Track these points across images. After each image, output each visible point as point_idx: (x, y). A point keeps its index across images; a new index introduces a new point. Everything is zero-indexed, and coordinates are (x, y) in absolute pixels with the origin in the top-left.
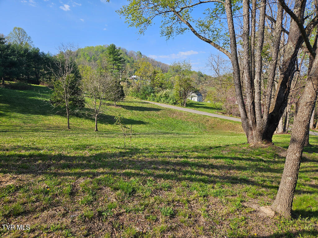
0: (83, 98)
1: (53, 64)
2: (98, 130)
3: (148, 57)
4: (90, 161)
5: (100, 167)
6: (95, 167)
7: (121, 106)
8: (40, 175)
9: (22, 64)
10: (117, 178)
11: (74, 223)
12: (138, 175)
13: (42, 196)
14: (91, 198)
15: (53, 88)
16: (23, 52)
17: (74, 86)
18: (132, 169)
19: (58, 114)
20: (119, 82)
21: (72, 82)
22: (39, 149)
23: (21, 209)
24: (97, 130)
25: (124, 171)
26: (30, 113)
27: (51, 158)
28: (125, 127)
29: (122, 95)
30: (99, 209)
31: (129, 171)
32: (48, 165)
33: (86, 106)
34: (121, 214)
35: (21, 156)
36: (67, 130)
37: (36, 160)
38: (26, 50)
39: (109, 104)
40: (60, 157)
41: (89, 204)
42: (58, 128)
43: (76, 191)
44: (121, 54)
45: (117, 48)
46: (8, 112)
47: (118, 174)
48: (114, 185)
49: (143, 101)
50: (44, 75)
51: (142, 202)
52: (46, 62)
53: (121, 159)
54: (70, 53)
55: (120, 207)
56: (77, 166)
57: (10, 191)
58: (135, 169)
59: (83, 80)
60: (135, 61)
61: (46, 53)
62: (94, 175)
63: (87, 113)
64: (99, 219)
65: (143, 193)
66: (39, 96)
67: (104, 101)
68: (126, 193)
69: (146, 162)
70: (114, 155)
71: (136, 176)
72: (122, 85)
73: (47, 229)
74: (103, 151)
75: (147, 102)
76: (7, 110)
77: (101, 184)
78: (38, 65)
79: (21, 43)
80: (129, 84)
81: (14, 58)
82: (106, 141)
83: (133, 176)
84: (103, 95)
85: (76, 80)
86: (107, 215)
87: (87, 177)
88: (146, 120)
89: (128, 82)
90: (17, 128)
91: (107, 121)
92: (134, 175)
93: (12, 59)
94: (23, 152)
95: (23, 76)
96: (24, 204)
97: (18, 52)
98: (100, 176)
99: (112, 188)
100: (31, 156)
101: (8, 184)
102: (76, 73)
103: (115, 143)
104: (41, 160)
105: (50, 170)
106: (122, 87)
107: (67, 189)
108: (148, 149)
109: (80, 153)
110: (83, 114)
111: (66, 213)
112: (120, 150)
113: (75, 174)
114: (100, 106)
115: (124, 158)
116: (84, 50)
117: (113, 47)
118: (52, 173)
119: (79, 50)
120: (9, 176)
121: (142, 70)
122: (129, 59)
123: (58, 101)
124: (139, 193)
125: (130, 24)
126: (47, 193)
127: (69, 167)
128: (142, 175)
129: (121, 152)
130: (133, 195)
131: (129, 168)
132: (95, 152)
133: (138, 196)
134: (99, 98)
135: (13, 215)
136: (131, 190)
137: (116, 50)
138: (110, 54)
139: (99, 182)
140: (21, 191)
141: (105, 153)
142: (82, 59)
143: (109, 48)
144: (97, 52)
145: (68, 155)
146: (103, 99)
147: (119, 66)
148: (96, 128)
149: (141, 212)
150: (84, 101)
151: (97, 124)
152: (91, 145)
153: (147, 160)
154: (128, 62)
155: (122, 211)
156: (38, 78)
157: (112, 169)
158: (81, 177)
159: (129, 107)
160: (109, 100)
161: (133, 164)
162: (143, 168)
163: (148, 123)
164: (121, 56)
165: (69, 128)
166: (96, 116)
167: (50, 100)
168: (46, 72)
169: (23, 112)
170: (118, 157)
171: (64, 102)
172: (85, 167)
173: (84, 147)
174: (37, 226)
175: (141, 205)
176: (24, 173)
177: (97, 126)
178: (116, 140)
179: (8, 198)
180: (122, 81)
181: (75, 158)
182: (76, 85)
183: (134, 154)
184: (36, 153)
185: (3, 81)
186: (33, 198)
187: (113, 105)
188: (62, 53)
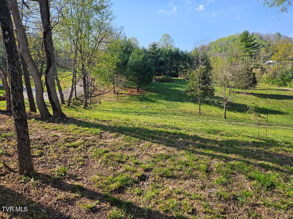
0: (213, 87)
1: (189, 60)
2: (227, 117)
3: (289, 37)
4: (222, 146)
5: (232, 153)
6: (227, 152)
7: (253, 94)
8: (182, 150)
9: (167, 62)
10: (251, 167)
11: (211, 197)
12: (277, 170)
13: (184, 168)
14: (224, 180)
15: (188, 79)
16: (168, 53)
17: (205, 77)
18: (270, 161)
19: (192, 101)
20: (252, 69)
21: (204, 73)
22: (180, 129)
23: (170, 173)
24: (225, 117)
25: (259, 162)
26: (171, 100)
27: (188, 137)
28: (259, 116)
29: (255, 82)
30: (233, 192)
31: (266, 163)
32: (187, 143)
33: (216, 94)
34: (258, 205)
35: (168, 133)
36: (198, 116)
37: (178, 138)
38: (170, 51)
39: (239, 93)
40: (196, 138)
41: (223, 185)
42: (191, 113)
43: (211, 170)
44: (255, 39)
45: (250, 34)
46: (157, 99)
47: (252, 164)
48: (249, 174)
49: (281, 88)
50: (182, 69)
51: (284, 200)
52: (183, 59)
53: (255, 149)
54: (203, 47)
55: (257, 198)
56: (211, 148)
57: (163, 158)
58: (273, 163)
59: (213, 71)
60: (272, 44)
61: (184, 51)
62: (227, 160)
63: (216, 101)
64: (235, 202)
65: (284, 191)
66: (178, 87)
67: (233, 89)
68: (262, 185)
69: (288, 158)
70: (246, 144)
71: (275, 170)
72: (254, 72)
73: (189, 195)
74: (234, 138)
75: (287, 89)
76: (157, 97)
77: (234, 169)
78: (178, 62)
79: (167, 46)
80: (263, 70)
81: (162, 59)
82: (236, 128)
83: (271, 170)
84: (232, 84)
85: (207, 71)
86: (242, 201)
87: (221, 160)
88: (284, 110)
89: (262, 68)
90: (163, 111)
91: (236, 109)
92: (272, 168)
93: (161, 59)
94: (169, 130)
95: (167, 72)
96: (172, 170)
97: (165, 53)
98: (233, 161)
99: (246, 176)
100: (175, 134)
101: (161, 152)
102: (208, 65)
103: (246, 132)
104: (182, 138)
105: (189, 147)
106: (254, 74)
107: (203, 166)
108: (289, 143)
109: (212, 137)
110: (212, 102)
111: (204, 187)
112: (253, 140)
113: (209, 155)
114: (230, 94)
115: (259, 148)
116: (215, 43)
117: (246, 34)
118: (190, 150)
119: (211, 44)
120: (162, 147)
121: (280, 53)
122: (264, 43)
123: (192, 91)
124: (280, 189)
125: (270, 5)
126: (187, 165)
127: (204, 147)
128: (282, 171)
129: (254, 142)
130: (271, 189)
131: (265, 160)
132: (225, 138)
133: (278, 192)
134: (228, 87)
135: (165, 176)
136: (269, 184)
137: (249, 36)
138: (242, 41)
139: (233, 167)
140: (169, 159)
141: (236, 140)
142: (213, 51)
143: (241, 36)
144: (227, 42)
145: (202, 137)
146: (233, 87)
147: (252, 52)
148: (224, 115)
149: (283, 211)
150: (214, 90)
151: (225, 112)
152: (221, 131)
153: (289, 155)
154: (263, 46)
155: (259, 202)
156: (177, 72)
157: (245, 157)
158: (214, 158)
159: (262, 95)
160: (239, 88)
161: (270, 156)
162: (283, 164)
163: (287, 114)
164: (255, 41)
165: (200, 114)
166: (225, 104)
167: (186, 89)
168: (183, 67)
169: (167, 99)
170: (252, 147)
171: (197, 91)
172: (218, 150)
173: (216, 132)
174: (182, 191)
175: (283, 203)
176: (171, 146)
177: (225, 113)
178: (247, 129)
179: (161, 163)
180: (254, 68)
181: (208, 140)
182: (207, 75)
183: (272, 146)
184: (178, 132)
185: (155, 77)
186: (178, 167)
187: (244, 93)
188: (196, 48)
